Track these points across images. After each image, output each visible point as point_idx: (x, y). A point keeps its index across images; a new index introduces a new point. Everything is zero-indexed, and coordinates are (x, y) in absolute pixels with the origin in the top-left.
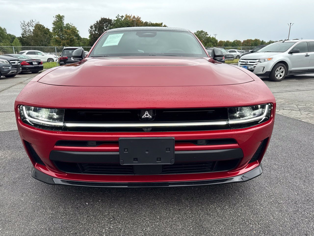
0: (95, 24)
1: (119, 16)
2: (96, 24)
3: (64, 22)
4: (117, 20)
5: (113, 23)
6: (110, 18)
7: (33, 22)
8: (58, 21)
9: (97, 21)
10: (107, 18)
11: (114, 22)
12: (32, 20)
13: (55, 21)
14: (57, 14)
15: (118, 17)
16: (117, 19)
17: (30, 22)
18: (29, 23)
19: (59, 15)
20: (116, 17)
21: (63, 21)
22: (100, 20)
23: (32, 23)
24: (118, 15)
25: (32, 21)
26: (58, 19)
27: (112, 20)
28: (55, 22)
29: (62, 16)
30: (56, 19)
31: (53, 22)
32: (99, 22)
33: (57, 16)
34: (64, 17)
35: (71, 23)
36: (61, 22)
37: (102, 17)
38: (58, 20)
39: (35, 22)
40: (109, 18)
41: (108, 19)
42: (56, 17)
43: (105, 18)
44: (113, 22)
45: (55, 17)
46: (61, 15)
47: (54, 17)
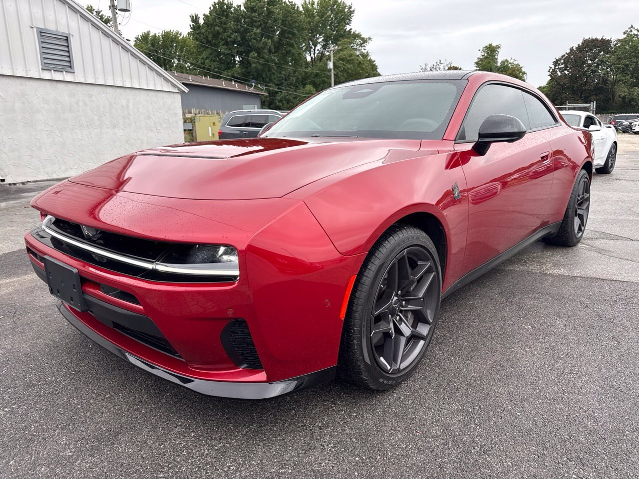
0: (565, 55)
1: (633, 30)
2: (568, 54)
3: (497, 59)
4: (625, 38)
5: (612, 48)
6: (607, 38)
7: (441, 64)
8: (487, 58)
9: (572, 47)
10: (600, 38)
11: (617, 44)
12: (440, 61)
13: (481, 57)
14: (487, 44)
15: (631, 31)
16: (625, 36)
17: (435, 64)
18: (433, 67)
19: (490, 45)
20: (625, 33)
21: (496, 57)
22: (579, 45)
23: (439, 65)
24: (632, 26)
25: (438, 63)
26: (488, 53)
27: (612, 40)
28: (481, 60)
29: (497, 46)
30: (483, 54)
31: (477, 61)
32: (575, 49)
33: (486, 47)
34: (499, 47)
35: (512, 59)
36: (492, 59)
37: (587, 37)
38: (486, 55)
39: (443, 65)
40: (604, 38)
41: (602, 39)
42: (483, 51)
43: (594, 38)
44: (612, 45)
45: (481, 50)
46: (494, 45)
47: (479, 50)
